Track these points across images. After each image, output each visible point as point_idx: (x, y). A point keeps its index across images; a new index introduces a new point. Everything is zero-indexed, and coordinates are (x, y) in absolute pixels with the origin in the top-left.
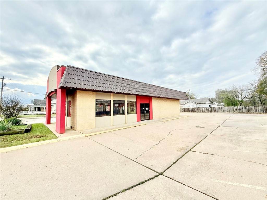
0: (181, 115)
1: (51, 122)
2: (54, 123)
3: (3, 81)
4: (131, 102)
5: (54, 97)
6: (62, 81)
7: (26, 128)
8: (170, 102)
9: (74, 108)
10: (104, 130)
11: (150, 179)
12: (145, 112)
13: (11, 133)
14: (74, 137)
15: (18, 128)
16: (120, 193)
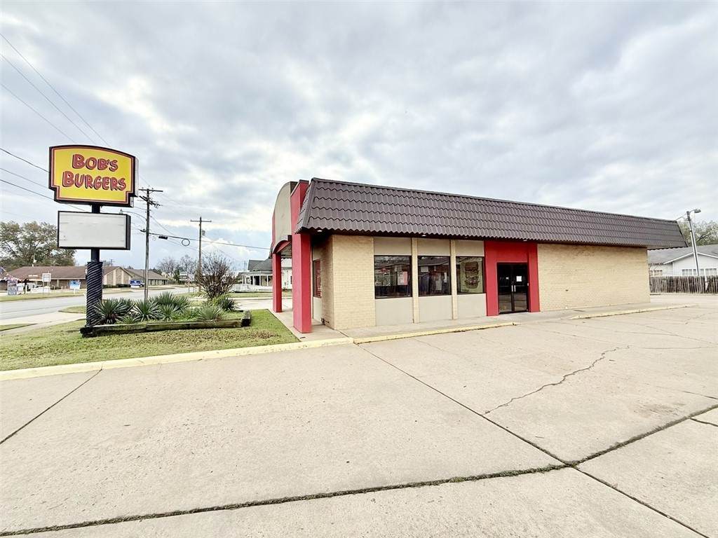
0: (651, 300)
1: (283, 308)
2: (288, 311)
3: (200, 225)
4: (467, 261)
5: (287, 253)
6: (303, 216)
7: (242, 318)
8: (608, 256)
9: (327, 278)
10: (397, 333)
11: (535, 471)
12: (513, 288)
13: (222, 324)
14: (330, 341)
15: (230, 317)
16: (447, 481)
